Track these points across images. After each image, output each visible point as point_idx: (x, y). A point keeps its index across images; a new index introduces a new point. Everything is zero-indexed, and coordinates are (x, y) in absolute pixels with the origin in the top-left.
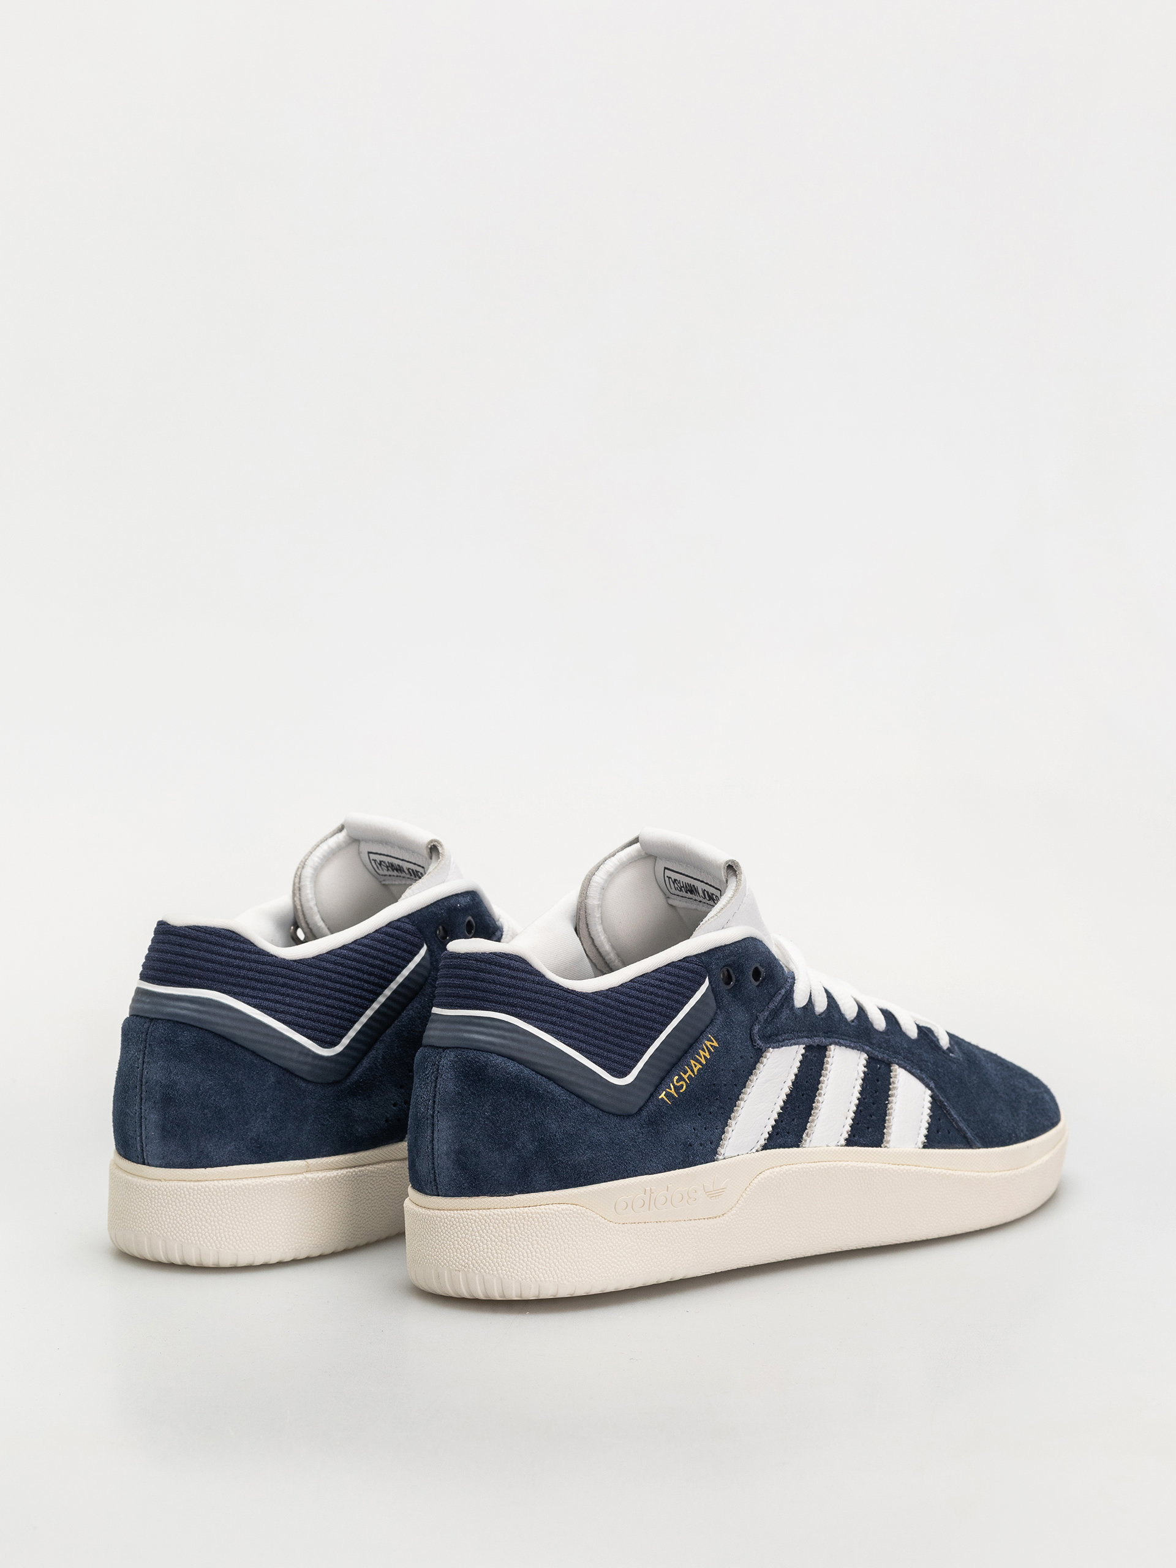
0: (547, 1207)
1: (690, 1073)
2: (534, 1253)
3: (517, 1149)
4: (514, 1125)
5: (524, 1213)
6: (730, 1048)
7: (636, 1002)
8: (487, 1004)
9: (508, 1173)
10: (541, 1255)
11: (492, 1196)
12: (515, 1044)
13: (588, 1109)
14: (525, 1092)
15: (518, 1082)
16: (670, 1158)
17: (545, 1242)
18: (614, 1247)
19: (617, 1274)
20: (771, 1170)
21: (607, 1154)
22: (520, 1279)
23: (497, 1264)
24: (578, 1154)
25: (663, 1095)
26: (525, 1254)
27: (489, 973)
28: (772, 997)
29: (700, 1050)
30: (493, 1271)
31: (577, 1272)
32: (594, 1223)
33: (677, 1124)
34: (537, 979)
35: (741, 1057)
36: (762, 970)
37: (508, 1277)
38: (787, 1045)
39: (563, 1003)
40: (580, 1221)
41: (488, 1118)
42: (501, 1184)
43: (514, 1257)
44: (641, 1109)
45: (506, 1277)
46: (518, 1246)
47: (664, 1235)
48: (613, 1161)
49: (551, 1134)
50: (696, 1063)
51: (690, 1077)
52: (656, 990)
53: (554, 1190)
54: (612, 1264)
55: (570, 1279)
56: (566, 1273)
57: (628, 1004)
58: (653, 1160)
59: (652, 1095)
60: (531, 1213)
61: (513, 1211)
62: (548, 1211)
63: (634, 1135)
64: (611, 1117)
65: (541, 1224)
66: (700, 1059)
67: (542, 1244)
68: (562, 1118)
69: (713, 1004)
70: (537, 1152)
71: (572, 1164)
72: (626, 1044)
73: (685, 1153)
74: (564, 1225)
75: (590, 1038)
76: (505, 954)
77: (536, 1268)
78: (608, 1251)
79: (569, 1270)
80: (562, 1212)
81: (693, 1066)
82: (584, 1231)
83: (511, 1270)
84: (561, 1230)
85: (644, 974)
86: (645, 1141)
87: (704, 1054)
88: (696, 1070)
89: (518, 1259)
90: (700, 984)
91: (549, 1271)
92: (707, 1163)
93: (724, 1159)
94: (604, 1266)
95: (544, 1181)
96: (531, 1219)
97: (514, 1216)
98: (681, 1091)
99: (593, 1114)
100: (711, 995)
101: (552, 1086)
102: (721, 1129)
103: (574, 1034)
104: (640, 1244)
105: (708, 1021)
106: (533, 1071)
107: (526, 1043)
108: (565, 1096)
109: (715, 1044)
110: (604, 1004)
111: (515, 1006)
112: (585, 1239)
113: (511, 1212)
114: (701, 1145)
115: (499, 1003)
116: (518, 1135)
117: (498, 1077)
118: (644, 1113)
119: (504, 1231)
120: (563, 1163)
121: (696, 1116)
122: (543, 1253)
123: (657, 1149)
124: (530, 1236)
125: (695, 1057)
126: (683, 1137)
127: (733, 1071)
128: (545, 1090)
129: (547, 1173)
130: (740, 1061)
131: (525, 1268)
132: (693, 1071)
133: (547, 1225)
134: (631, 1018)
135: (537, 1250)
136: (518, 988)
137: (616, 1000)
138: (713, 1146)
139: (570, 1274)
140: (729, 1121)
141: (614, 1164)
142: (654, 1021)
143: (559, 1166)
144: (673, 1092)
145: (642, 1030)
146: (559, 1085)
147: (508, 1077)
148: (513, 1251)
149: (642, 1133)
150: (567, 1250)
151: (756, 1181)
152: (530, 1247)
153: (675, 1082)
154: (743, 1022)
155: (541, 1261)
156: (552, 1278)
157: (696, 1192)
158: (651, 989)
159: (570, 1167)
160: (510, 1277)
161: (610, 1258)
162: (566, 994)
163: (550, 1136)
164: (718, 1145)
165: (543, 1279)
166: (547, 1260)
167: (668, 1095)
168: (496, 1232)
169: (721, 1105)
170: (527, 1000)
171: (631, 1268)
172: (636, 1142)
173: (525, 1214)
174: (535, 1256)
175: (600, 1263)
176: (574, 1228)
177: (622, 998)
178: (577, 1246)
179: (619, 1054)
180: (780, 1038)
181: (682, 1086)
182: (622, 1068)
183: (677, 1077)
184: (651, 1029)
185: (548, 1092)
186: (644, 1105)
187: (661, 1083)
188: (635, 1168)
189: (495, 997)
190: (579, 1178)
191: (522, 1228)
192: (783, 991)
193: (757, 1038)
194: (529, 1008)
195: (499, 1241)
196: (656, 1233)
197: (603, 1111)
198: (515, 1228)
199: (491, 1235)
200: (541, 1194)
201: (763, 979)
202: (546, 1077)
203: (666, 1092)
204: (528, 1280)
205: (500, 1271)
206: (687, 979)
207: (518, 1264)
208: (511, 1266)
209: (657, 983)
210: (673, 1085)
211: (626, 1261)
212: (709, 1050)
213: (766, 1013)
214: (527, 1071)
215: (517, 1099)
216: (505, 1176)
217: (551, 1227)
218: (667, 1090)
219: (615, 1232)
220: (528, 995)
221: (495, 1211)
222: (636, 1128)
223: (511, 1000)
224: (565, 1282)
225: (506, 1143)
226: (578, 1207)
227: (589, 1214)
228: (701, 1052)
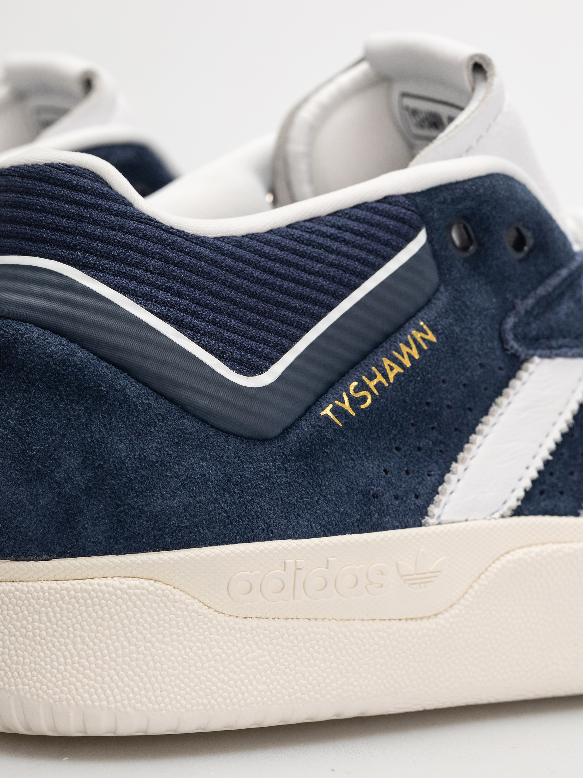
0: (103, 581)
1: (380, 378)
2: (76, 658)
3: (56, 482)
4: (53, 441)
5: (62, 590)
6: (460, 347)
7: (291, 257)
8: (30, 246)
9: (41, 521)
10: (88, 661)
11: (17, 560)
12: (67, 309)
13: (188, 423)
14: (77, 388)
15: (65, 370)
16: (337, 514)
17: (95, 640)
18: (224, 655)
19: (228, 700)
20: (526, 550)
21: (216, 499)
22: (51, 701)
23: (16, 674)
24: (163, 495)
25: (327, 411)
26: (62, 660)
27: (38, 195)
28: (542, 279)
29: (401, 345)
30: (10, 686)
31: (151, 693)
32: (186, 613)
33: (353, 460)
34: (116, 206)
35: (481, 365)
36: (528, 235)
37: (32, 696)
38: (565, 356)
39: (157, 248)
40: (159, 607)
41: (12, 429)
42: (30, 540)
43: (43, 663)
44: (287, 430)
45: (28, 695)
46: (50, 644)
47: (321, 642)
48: (226, 512)
49: (115, 460)
50: (392, 364)
51: (379, 386)
52: (328, 242)
53: (117, 554)
54: (219, 684)
55: (139, 705)
56: (131, 695)
57: (276, 259)
58: (303, 515)
59: (308, 409)
60: (74, 590)
61: (45, 585)
62: (104, 588)
63: (270, 472)
64: (231, 440)
65: (91, 609)
66: (400, 357)
67: (91, 644)
68: (140, 434)
69: (433, 275)
70: (91, 489)
71: (151, 512)
72: (265, 322)
73: (365, 508)
74: (130, 613)
75: (199, 308)
76: (66, 165)
77: (79, 684)
78: (212, 662)
79: (136, 689)
80: (129, 591)
81: (387, 368)
82: (167, 625)
83: (38, 685)
84: (126, 621)
85: (314, 218)
86: (290, 483)
87: (409, 351)
88: (391, 376)
89: (49, 667)
90: (409, 239)
91: (100, 690)
92: (406, 527)
93: (440, 524)
94: (203, 686)
95: (101, 538)
96: (73, 600)
97: (47, 594)
98: (363, 407)
99: (197, 432)
100: (429, 258)
101: (124, 381)
102: (437, 477)
103: (171, 298)
104: (274, 653)
105: (421, 300)
106: (95, 354)
107: (85, 307)
108: (149, 399)
109: (431, 337)
110: (232, 256)
111: (74, 248)
112: (168, 639)
113: (42, 588)
114: (396, 498)
115: (51, 242)
116: (59, 458)
117: (32, 362)
118: (292, 437)
119: (30, 619)
120: (134, 508)
121: (390, 451)
122: (92, 659)
123: (312, 498)
124: (71, 629)
125: (392, 355)
126: (362, 482)
127: (465, 385)
128: (111, 387)
129: (105, 523)
130: (480, 371)
131: (60, 683)
132: (385, 376)
133: (100, 612)
134: (279, 282)
135: (82, 653)
136: (83, 219)
137: (255, 252)
138: (419, 502)
139: (138, 696)
140: (454, 465)
141: (228, 517)
142: (320, 289)
143: (126, 514)
144: (347, 405)
145: (297, 303)
146: (138, 380)
147: (49, 362)
148: (42, 654)
149: (286, 470)
150: (135, 655)
151: (498, 564)
152: (70, 647)
153: (352, 392)
154: (486, 309)
155: (88, 671)
156: (105, 703)
157: (382, 574)
158: (321, 240)
159: (147, 517)
160: (35, 697)
161: (216, 673)
162: (165, 235)
163: (113, 462)
164: (430, 501)
165: (89, 702)
166: (99, 670)
167: (338, 411)
168: (17, 621)
169: (441, 438)
170: (95, 240)
171: (255, 692)
172: (273, 483)
173: (65, 592)
174: (79, 663)
175: (196, 680)
176: (149, 619)
177: (267, 249)
178: (153, 650)
179: (251, 338)
180: (554, 343)
181: (364, 399)
182: (257, 361)
183: (355, 383)
184: (315, 302)
185: (116, 390)
186: (293, 424)
187: (326, 392)
188: (269, 526)
189: (46, 234)
190: (162, 535)
191: (59, 615)
192: (564, 272)
193: (510, 336)
194: (97, 253)
195: (21, 636)
196: (306, 637)
197: (218, 429)
198: (47, 614)
199: (10, 625)
200: (94, 560)
201: (531, 250)
202: (116, 365)
203: (335, 405)
204: (64, 703)
205: (21, 686)
206: (387, 229)
207: (49, 675)
208: (38, 678)
209: (333, 231)
210: (348, 395)
211: (246, 681)
212: (419, 347)
213: (530, 301)
214: (81, 354)
215: (62, 399)
216: (36, 527)
217: (107, 616)
218: (336, 402)
219: (227, 630)
220: (97, 231)
221: (19, 585)
222: (274, 461)
223: (68, 239)
224: (129, 709)
225: (38, 471)
226: (157, 584)
227: (177, 597)
228: (404, 349)
